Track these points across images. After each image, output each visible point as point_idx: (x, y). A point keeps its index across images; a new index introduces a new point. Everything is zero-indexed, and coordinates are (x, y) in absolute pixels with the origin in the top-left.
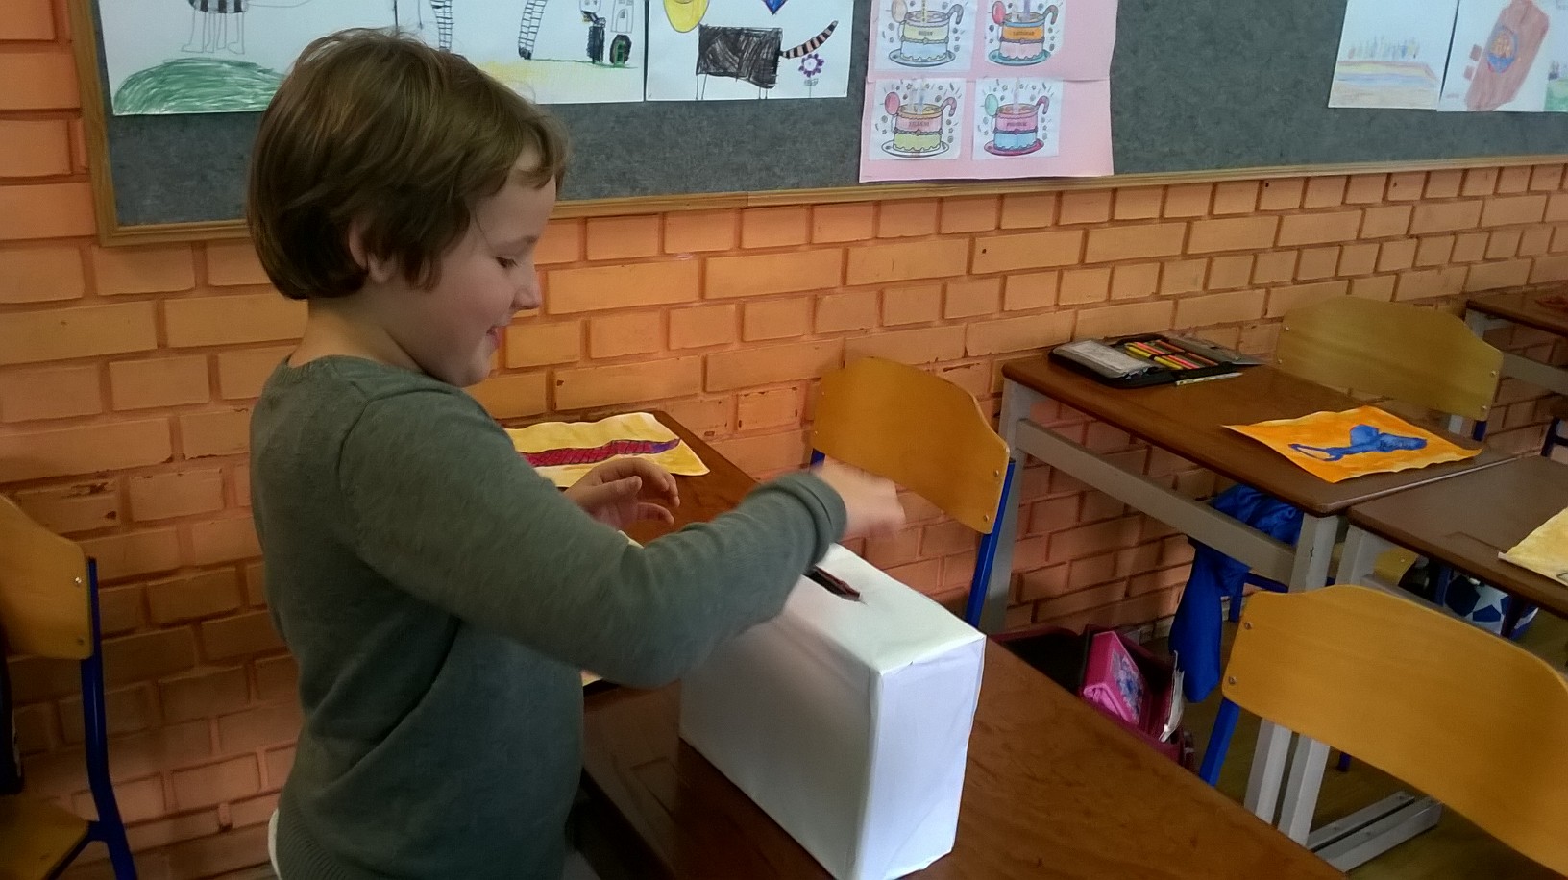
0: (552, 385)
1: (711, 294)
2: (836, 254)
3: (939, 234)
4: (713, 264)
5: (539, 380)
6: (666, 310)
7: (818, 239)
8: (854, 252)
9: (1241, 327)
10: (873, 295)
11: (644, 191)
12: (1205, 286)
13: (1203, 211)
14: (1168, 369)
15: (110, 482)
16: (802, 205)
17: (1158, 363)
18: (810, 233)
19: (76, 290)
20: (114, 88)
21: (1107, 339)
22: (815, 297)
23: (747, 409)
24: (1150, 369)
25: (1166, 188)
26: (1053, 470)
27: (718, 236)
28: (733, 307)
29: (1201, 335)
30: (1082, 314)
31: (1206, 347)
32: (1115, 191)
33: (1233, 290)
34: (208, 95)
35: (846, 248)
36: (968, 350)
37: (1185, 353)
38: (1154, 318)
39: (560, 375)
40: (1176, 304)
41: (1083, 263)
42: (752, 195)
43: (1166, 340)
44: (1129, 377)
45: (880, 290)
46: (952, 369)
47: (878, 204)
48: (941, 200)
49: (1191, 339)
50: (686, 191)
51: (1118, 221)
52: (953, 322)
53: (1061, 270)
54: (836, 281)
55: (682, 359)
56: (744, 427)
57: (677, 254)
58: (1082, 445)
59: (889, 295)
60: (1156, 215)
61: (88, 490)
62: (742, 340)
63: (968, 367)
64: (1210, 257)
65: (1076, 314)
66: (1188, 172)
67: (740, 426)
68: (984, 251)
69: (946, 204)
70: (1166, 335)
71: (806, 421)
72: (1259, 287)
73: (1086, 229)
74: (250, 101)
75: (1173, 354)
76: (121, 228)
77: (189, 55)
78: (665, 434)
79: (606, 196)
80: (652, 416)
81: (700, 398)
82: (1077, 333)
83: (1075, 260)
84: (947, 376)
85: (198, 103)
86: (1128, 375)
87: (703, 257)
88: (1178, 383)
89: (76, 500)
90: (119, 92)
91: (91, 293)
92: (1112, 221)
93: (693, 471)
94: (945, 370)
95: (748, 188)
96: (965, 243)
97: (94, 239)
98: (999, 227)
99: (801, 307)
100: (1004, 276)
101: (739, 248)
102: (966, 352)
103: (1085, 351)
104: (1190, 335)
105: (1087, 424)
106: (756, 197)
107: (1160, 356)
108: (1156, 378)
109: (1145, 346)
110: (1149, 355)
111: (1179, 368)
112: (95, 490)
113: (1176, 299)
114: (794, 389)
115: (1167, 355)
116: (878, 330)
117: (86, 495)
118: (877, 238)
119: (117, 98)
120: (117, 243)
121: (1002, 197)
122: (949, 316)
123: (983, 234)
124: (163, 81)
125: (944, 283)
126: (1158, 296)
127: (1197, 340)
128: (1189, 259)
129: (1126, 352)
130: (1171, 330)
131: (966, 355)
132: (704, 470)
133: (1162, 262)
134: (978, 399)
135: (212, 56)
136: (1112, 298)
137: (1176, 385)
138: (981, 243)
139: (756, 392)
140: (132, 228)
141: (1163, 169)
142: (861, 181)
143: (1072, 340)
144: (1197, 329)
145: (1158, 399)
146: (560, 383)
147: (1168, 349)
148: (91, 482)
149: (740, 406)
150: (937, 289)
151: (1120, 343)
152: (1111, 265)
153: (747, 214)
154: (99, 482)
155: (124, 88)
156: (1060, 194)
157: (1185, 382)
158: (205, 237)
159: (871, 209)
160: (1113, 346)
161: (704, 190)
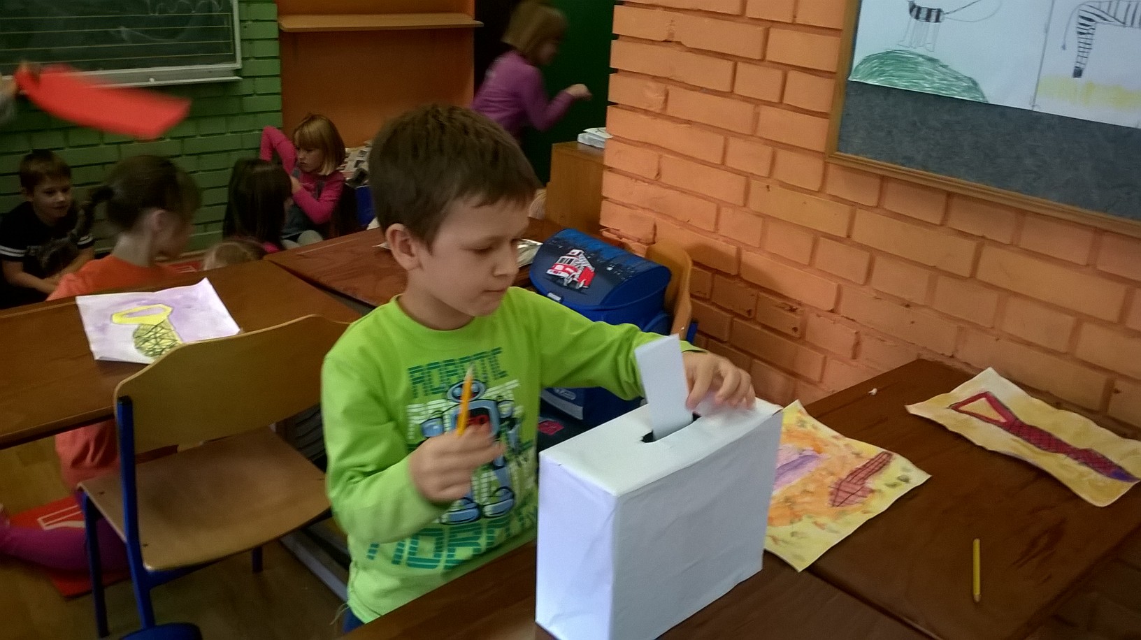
0: (1110, 390)
5: (1101, 380)
15: (800, 309)
19: (815, 186)
20: (856, 62)
34: (904, 77)
39: (1120, 384)
61: (788, 308)
74: (927, 85)
76: (839, 154)
77: (901, 48)
85: (896, 81)
90: (857, 66)
91: (823, 190)
93: (1094, 498)
97: (828, 156)
112: (792, 310)
117: (786, 310)
119: (855, 70)
124: (882, 63)
132: (1103, 504)
135: (913, 50)
146: (1117, 392)
154: (794, 306)
155: (861, 64)
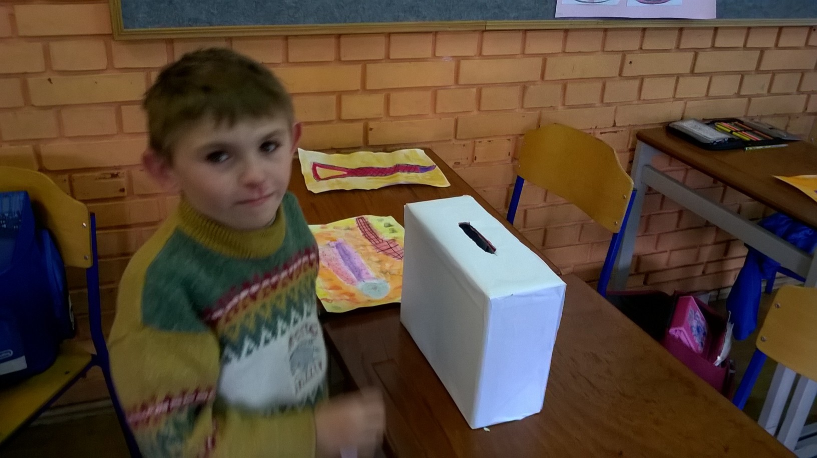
0: (367, 130)
1: (462, 81)
2: (539, 61)
3: (603, 51)
4: (464, 64)
5: (359, 127)
6: (435, 91)
7: (528, 51)
8: (550, 61)
9: (790, 118)
10: (559, 87)
11: (424, 18)
12: (769, 91)
13: (771, 44)
14: (741, 139)
15: (121, 172)
16: (519, 30)
17: (735, 135)
18: (524, 48)
19: (103, 65)
21: (704, 120)
22: (524, 87)
23: (481, 150)
24: (729, 139)
25: (749, 28)
26: (664, 197)
27: (467, 46)
28: (474, 90)
29: (764, 121)
30: (690, 104)
31: (766, 128)
32: (716, 29)
33: (787, 94)
35: (545, 57)
36: (616, 122)
37: (753, 130)
38: (734, 108)
39: (372, 125)
40: (750, 100)
41: (692, 72)
42: (489, 23)
43: (741, 122)
44: (715, 144)
45: (564, 85)
46: (605, 133)
47: (566, 31)
48: (606, 30)
49: (758, 123)
50: (449, 19)
51: (717, 48)
52: (609, 105)
53: (678, 77)
54: (538, 76)
55: (443, 119)
56: (478, 161)
57: (442, 57)
58: (683, 184)
59: (570, 87)
60: (741, 45)
61: (110, 176)
62: (479, 110)
63: (615, 132)
64: (774, 73)
65: (686, 104)
66: (763, 19)
67: (475, 159)
68: (631, 62)
69: (609, 33)
70: (742, 119)
71: (514, 159)
72: (803, 93)
73: (696, 52)
75: (745, 131)
76: (125, 30)
78: (429, 162)
79: (401, 21)
80: (423, 151)
81: (451, 143)
82: (686, 114)
83: (688, 71)
84: (601, 137)
86: (715, 142)
87: (458, 60)
88: (746, 148)
89: (103, 181)
91: (110, 66)
92: (713, 47)
93: (440, 184)
94: (601, 133)
95: (487, 19)
96: (619, 57)
97: (111, 35)
98: (641, 48)
99: (515, 92)
100: (642, 79)
101: (481, 55)
102: (615, 123)
103: (689, 126)
104: (757, 120)
105: (687, 170)
106: (491, 24)
107: (736, 131)
108: (734, 145)
109: (727, 125)
110: (730, 131)
111: (748, 139)
112: (114, 176)
113: (750, 98)
114: (509, 140)
115: (741, 131)
116: (562, 107)
117: (109, 178)
118: (564, 52)
120: (124, 38)
121: (644, 29)
122: (606, 100)
123: (631, 52)
125: (604, 81)
126: (738, 95)
127: (761, 124)
128: (761, 74)
129: (715, 128)
130: (745, 116)
131: (614, 125)
132: (448, 184)
133: (743, 75)
134: (617, 152)
136: (709, 95)
137: (745, 150)
138: (629, 58)
139: (486, 140)
140: (132, 30)
141: (747, 17)
142: (556, 16)
143: (682, 119)
144: (762, 117)
145: (733, 157)
146: (371, 129)
147: (742, 127)
148: (112, 172)
149: (476, 148)
150: (599, 85)
151: (712, 123)
152: (710, 75)
153: (485, 34)
154: (115, 172)
156: (681, 29)
157: (751, 148)
158: (172, 37)
159: (562, 34)
160: (708, 124)
161: (461, 18)
